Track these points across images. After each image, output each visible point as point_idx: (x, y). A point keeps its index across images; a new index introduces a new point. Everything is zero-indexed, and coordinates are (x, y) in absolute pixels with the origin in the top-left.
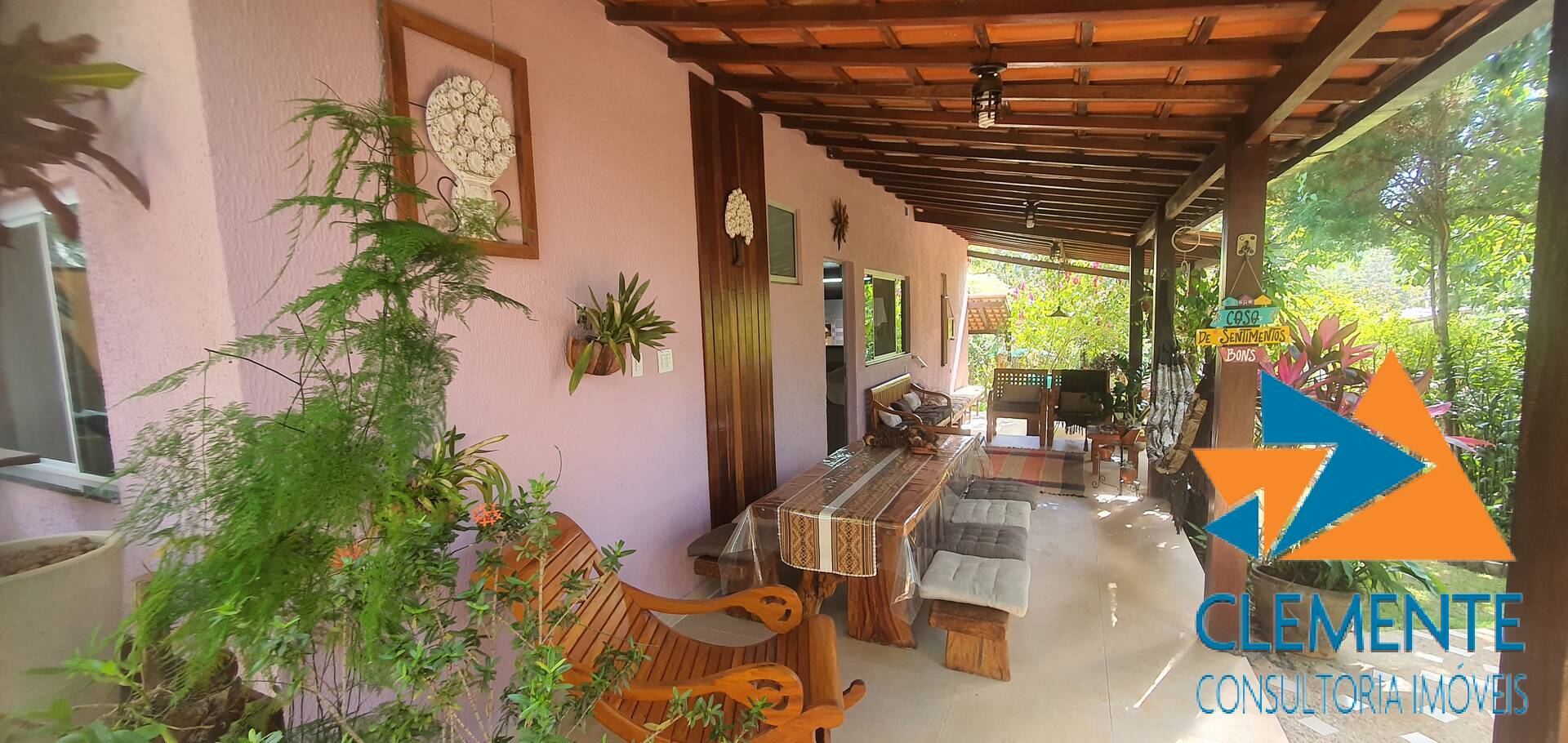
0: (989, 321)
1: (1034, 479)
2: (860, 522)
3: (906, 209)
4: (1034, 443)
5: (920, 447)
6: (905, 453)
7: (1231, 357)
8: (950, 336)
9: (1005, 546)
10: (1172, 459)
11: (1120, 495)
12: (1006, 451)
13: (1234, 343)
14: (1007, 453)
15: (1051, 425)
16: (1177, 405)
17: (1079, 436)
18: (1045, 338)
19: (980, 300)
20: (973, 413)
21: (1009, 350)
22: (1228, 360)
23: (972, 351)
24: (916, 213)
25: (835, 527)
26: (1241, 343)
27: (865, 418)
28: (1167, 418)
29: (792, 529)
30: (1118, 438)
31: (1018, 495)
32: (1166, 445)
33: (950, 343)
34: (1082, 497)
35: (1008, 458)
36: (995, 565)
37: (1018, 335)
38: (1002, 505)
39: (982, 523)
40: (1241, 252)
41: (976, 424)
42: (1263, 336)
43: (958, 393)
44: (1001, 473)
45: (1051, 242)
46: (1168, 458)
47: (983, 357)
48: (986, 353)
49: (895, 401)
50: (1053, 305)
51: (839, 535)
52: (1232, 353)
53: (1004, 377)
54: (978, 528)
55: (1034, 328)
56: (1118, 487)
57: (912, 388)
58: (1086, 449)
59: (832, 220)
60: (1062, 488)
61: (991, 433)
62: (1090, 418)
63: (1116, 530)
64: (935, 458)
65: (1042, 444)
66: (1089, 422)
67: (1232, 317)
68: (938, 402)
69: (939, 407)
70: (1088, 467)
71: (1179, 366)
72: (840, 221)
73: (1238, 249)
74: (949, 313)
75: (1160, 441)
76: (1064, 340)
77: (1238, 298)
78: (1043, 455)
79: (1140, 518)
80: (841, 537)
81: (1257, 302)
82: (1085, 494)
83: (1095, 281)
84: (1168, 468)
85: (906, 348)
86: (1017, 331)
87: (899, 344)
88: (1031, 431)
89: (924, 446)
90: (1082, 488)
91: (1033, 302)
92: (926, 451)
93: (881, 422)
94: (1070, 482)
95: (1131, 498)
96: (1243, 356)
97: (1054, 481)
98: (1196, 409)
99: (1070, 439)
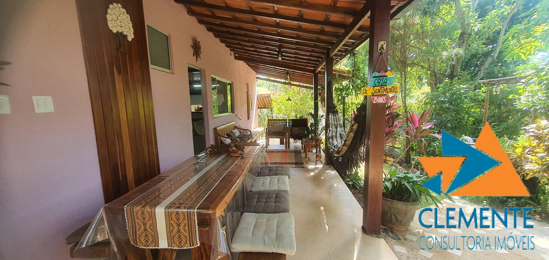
0: (265, 104)
1: (285, 162)
2: (185, 210)
3: (231, 53)
4: (283, 147)
5: (235, 153)
6: (227, 156)
7: (376, 100)
8: (251, 108)
9: (278, 204)
10: (341, 151)
11: (316, 165)
12: (273, 151)
13: (377, 94)
14: (274, 152)
15: (289, 140)
16: (337, 129)
17: (299, 144)
18: (284, 110)
19: (261, 95)
20: (261, 138)
21: (272, 114)
22: (374, 102)
23: (259, 116)
24: (235, 56)
25: (168, 216)
26: (380, 94)
27: (214, 140)
28: (334, 134)
29: (137, 221)
30: (314, 143)
31: (282, 172)
32: (335, 145)
33: (251, 111)
34: (303, 167)
35: (275, 154)
36: (275, 218)
37: (275, 109)
38: (275, 178)
39: (267, 190)
40: (380, 50)
41: (262, 141)
42: (389, 90)
43: (255, 130)
44: (272, 160)
45: (286, 70)
46: (340, 150)
47: (263, 118)
48: (264, 117)
49: (228, 133)
50: (286, 98)
51: (171, 222)
52: (376, 99)
53: (272, 122)
54: (265, 194)
55: (280, 106)
56: (315, 162)
57: (236, 127)
58: (302, 148)
59: (192, 46)
60: (296, 164)
61: (267, 144)
62: (302, 137)
63: (317, 180)
64: (243, 158)
65: (286, 147)
66: (302, 138)
67: (377, 81)
68: (247, 133)
69: (247, 135)
70: (303, 155)
71: (336, 114)
72: (196, 47)
73: (379, 49)
74: (250, 99)
75: (333, 143)
76: (290, 110)
77: (379, 72)
78: (287, 152)
79: (325, 174)
80: (173, 223)
81: (386, 74)
82: (304, 166)
83: (299, 89)
84: (339, 154)
85: (233, 111)
86: (275, 107)
87: (229, 110)
88: (282, 143)
89: (237, 152)
90: (302, 164)
91: (280, 97)
92: (237, 155)
93: (222, 142)
94: (297, 162)
95: (320, 166)
96: (381, 100)
97: (292, 162)
98: (353, 128)
99: (295, 145)
